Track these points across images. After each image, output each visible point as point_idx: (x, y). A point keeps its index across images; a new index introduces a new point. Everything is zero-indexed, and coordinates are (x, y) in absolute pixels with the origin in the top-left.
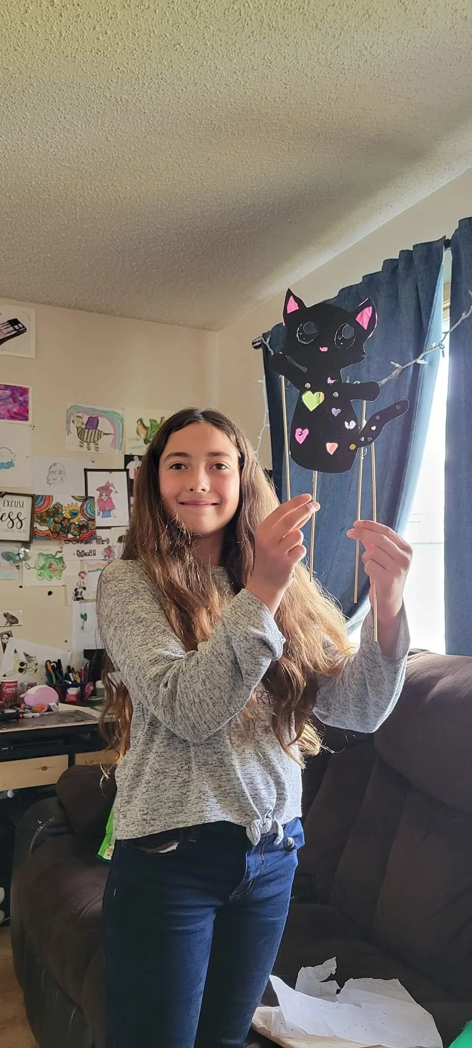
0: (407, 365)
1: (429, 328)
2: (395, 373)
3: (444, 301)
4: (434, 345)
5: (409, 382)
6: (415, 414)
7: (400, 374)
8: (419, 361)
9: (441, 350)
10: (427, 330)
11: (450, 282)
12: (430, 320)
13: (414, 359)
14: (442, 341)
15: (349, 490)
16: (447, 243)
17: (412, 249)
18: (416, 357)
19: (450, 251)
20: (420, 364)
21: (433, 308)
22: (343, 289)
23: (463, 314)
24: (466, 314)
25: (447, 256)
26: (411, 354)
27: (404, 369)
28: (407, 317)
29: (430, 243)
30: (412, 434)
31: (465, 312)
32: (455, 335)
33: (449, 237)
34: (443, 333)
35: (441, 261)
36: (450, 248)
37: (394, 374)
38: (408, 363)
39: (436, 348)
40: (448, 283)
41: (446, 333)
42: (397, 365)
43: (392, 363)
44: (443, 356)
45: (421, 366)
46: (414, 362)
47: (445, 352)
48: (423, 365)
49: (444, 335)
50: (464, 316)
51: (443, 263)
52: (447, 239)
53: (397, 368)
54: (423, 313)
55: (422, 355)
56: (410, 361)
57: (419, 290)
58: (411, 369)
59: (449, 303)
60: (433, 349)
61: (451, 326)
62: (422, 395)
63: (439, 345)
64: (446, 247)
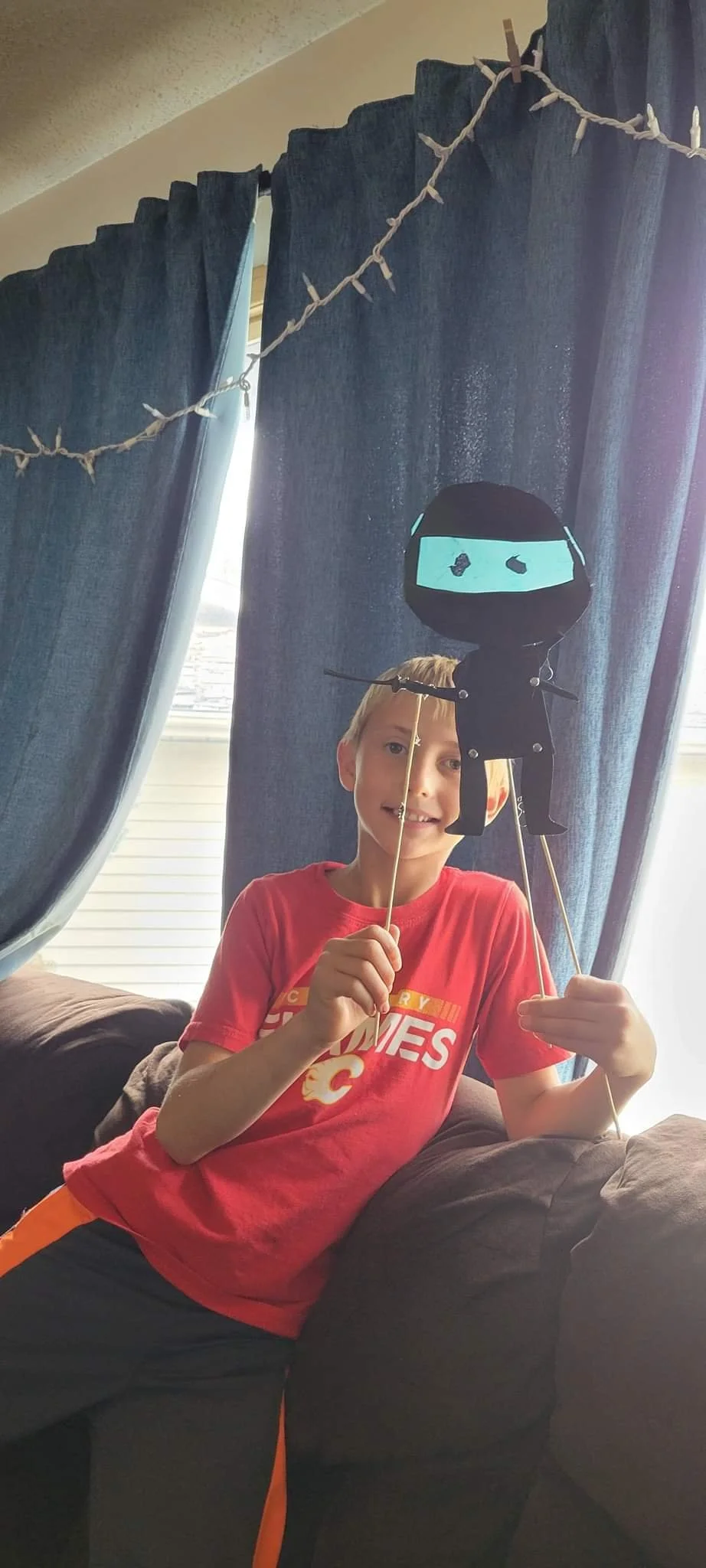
0: (176, 415)
1: (221, 346)
2: (153, 428)
3: (252, 301)
4: (230, 380)
5: (177, 450)
6: (188, 516)
7: (161, 433)
8: (200, 411)
9: (244, 392)
10: (218, 348)
11: (266, 264)
12: (225, 333)
13: (190, 405)
14: (246, 374)
15: (50, 657)
16: (263, 179)
17: (195, 182)
18: (195, 399)
19: (270, 197)
20: (200, 417)
21: (232, 307)
22: (60, 250)
23: (289, 323)
24: (295, 324)
25: (263, 207)
26: (185, 395)
27: (169, 423)
28: (180, 319)
29: (231, 174)
30: (178, 555)
31: (294, 320)
32: (270, 366)
33: (269, 167)
34: (248, 355)
35: (251, 216)
36: (269, 191)
37: (148, 430)
38: (177, 410)
39: (234, 387)
40: (263, 266)
41: (254, 357)
42: (156, 413)
43: (146, 406)
44: (247, 404)
45: (203, 419)
46: (189, 410)
47: (250, 396)
48: (207, 418)
49: (250, 360)
50: (291, 327)
51: (254, 221)
52: (263, 170)
53: (155, 418)
54: (212, 314)
55: (206, 398)
56: (182, 408)
57: (206, 267)
58: (184, 425)
59: (261, 308)
60: (228, 389)
61: (264, 346)
62: (201, 481)
63: (239, 382)
64: (263, 188)
